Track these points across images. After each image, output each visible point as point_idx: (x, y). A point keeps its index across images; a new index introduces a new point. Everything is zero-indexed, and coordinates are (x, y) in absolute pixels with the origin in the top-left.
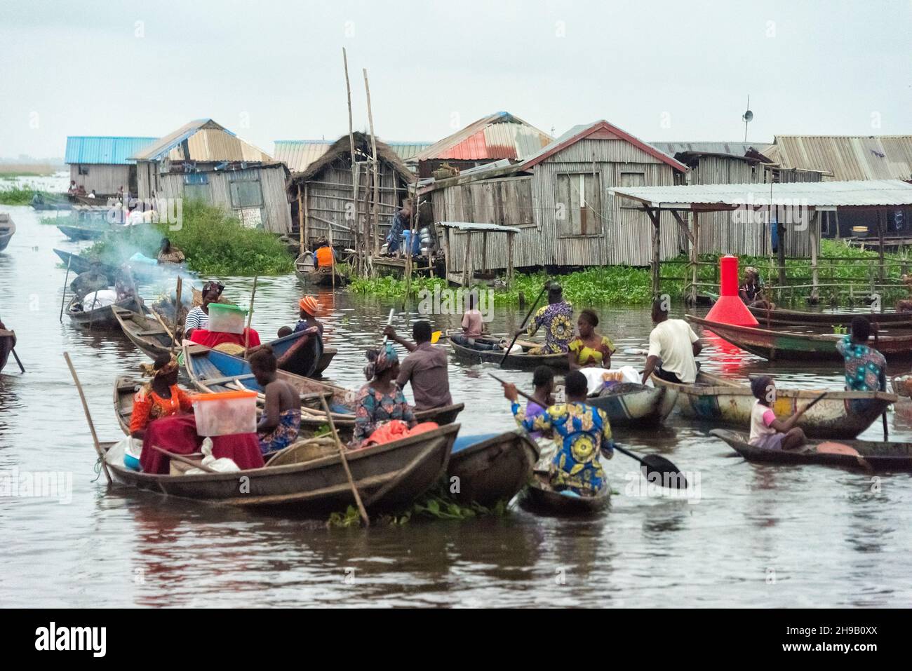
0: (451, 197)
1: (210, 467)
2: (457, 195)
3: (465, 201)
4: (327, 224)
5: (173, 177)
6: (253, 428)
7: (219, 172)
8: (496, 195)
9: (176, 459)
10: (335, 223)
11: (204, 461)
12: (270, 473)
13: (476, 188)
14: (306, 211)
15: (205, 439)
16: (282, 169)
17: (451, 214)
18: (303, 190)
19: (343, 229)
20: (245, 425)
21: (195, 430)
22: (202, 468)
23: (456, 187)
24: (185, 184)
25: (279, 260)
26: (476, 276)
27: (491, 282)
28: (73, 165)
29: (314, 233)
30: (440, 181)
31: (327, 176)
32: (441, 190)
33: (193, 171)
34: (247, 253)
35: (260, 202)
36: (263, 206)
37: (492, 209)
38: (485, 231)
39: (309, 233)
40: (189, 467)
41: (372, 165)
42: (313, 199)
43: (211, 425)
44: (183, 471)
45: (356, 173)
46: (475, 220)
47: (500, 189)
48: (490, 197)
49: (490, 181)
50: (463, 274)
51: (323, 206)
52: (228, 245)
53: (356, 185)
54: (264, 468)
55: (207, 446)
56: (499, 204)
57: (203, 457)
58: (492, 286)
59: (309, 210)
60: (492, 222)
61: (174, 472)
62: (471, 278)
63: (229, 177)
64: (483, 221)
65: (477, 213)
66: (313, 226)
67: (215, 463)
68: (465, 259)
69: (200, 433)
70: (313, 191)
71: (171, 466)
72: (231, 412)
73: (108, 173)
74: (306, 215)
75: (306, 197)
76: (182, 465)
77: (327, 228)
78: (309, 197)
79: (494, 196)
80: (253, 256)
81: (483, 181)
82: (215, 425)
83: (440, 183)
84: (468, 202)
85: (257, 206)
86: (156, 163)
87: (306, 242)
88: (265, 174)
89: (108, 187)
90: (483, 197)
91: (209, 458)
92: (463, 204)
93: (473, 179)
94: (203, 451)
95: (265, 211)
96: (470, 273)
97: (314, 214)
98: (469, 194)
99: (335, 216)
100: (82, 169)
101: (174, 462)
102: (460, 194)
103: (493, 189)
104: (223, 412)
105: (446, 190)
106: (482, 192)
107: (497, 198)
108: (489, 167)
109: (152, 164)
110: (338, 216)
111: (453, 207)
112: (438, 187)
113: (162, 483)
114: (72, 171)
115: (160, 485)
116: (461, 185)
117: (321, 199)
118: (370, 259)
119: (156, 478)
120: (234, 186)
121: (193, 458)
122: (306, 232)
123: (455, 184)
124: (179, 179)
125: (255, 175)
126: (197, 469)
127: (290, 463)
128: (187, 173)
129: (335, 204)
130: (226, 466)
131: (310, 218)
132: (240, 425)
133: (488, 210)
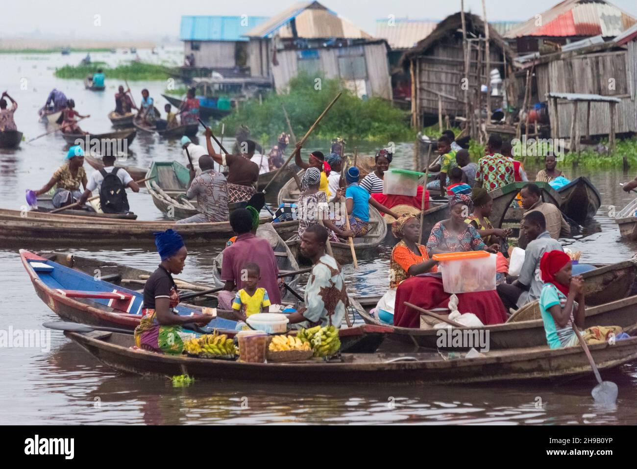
0: (554, 70)
1: (456, 321)
2: (559, 69)
3: (567, 74)
4: (436, 95)
5: (288, 53)
6: (494, 286)
7: (329, 48)
8: (595, 69)
9: (426, 314)
10: (443, 94)
11: (451, 316)
12: (513, 328)
13: (576, 62)
14: (418, 83)
15: (451, 296)
16: (384, 45)
17: (554, 85)
18: (415, 65)
19: (451, 99)
20: (486, 283)
21: (441, 287)
22: (449, 323)
23: (559, 62)
24: (298, 59)
25: (393, 127)
26: (582, 142)
27: (595, 147)
28: (186, 41)
29: (425, 103)
30: (544, 56)
31: (436, 51)
32: (544, 65)
33: (306, 47)
34: (364, 121)
35: (365, 74)
36: (367, 78)
37: (590, 81)
38: (589, 101)
39: (421, 103)
40: (438, 321)
41: (484, 42)
42: (423, 72)
43: (457, 284)
44: (432, 325)
45: (468, 49)
46: (575, 90)
47: (597, 63)
48: (589, 70)
49: (588, 56)
50: (571, 140)
51: (433, 78)
52: (348, 114)
53: (467, 59)
54: (506, 324)
55: (453, 302)
56: (597, 77)
57: (449, 312)
58: (597, 150)
59: (421, 82)
60: (591, 93)
61: (424, 326)
62: (578, 143)
63: (337, 52)
64: (582, 91)
65: (577, 86)
66: (425, 96)
67: (461, 318)
68: (572, 126)
69: (447, 289)
70: (423, 65)
71: (421, 320)
72: (474, 272)
73: (217, 49)
74: (418, 86)
75: (417, 71)
76: (431, 320)
77: (437, 99)
78: (420, 71)
79: (592, 69)
80: (369, 124)
81: (582, 56)
82: (460, 283)
83: (544, 58)
84: (570, 75)
85: (362, 78)
86: (267, 40)
87: (418, 111)
88: (369, 49)
89: (217, 61)
90: (583, 70)
91: (455, 314)
92: (565, 76)
93: (574, 54)
94: (450, 307)
95: (369, 83)
96: (577, 138)
97: (425, 86)
98: (570, 67)
99: (443, 87)
100: (195, 45)
101: (424, 316)
102: (562, 67)
103: (592, 63)
104: (467, 271)
105: (550, 64)
106: (582, 64)
107: (595, 71)
108: (584, 43)
109: (263, 41)
110: (446, 88)
111: (556, 79)
112: (543, 61)
113: (414, 336)
114: (185, 47)
115: (413, 339)
116: (564, 59)
117: (431, 73)
118: (484, 127)
119: (408, 331)
120: (342, 60)
121: (440, 313)
122: (418, 101)
123: (558, 58)
124: (293, 55)
125: (360, 50)
126: (444, 323)
127: (530, 319)
128: (301, 49)
129: (443, 76)
130: (471, 320)
131: (421, 89)
132: (481, 283)
133: (587, 82)
